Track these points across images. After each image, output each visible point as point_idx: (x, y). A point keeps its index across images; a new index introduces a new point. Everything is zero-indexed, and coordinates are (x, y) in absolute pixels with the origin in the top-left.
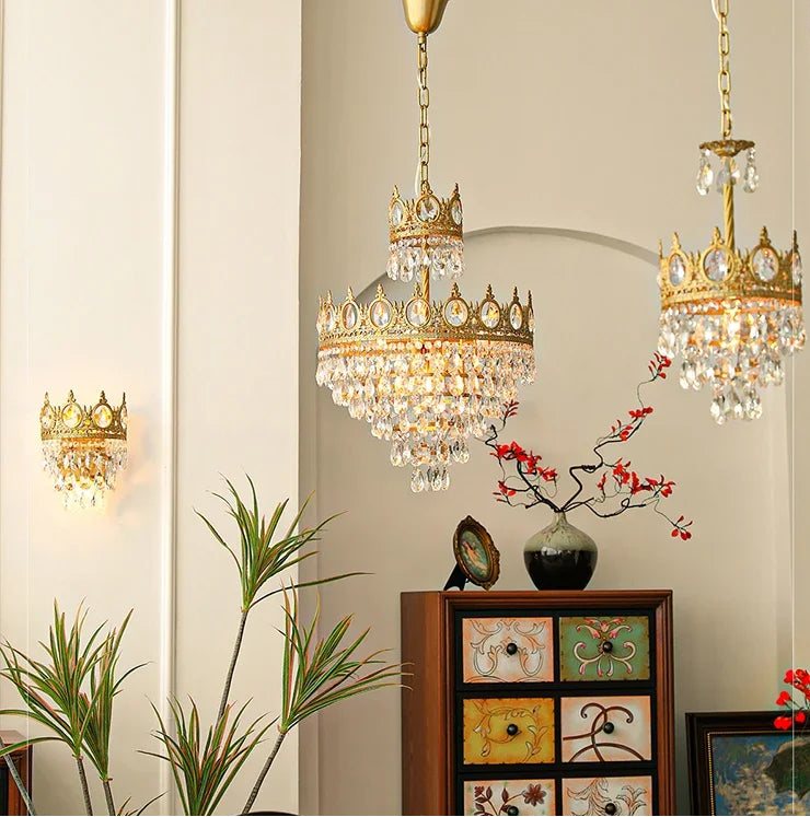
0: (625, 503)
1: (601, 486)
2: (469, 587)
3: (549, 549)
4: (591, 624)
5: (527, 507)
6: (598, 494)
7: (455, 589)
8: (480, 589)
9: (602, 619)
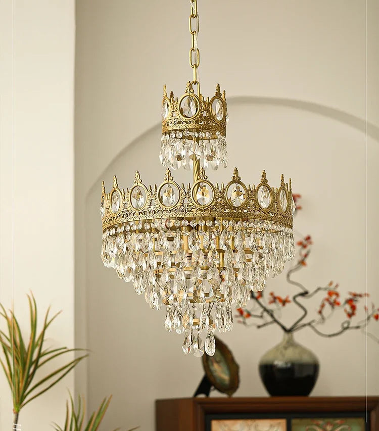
0: (346, 325)
1: (320, 312)
2: (215, 394)
3: (279, 363)
4: (318, 425)
5: (259, 327)
6: (317, 317)
7: (202, 396)
8: (224, 396)
9: (327, 420)
